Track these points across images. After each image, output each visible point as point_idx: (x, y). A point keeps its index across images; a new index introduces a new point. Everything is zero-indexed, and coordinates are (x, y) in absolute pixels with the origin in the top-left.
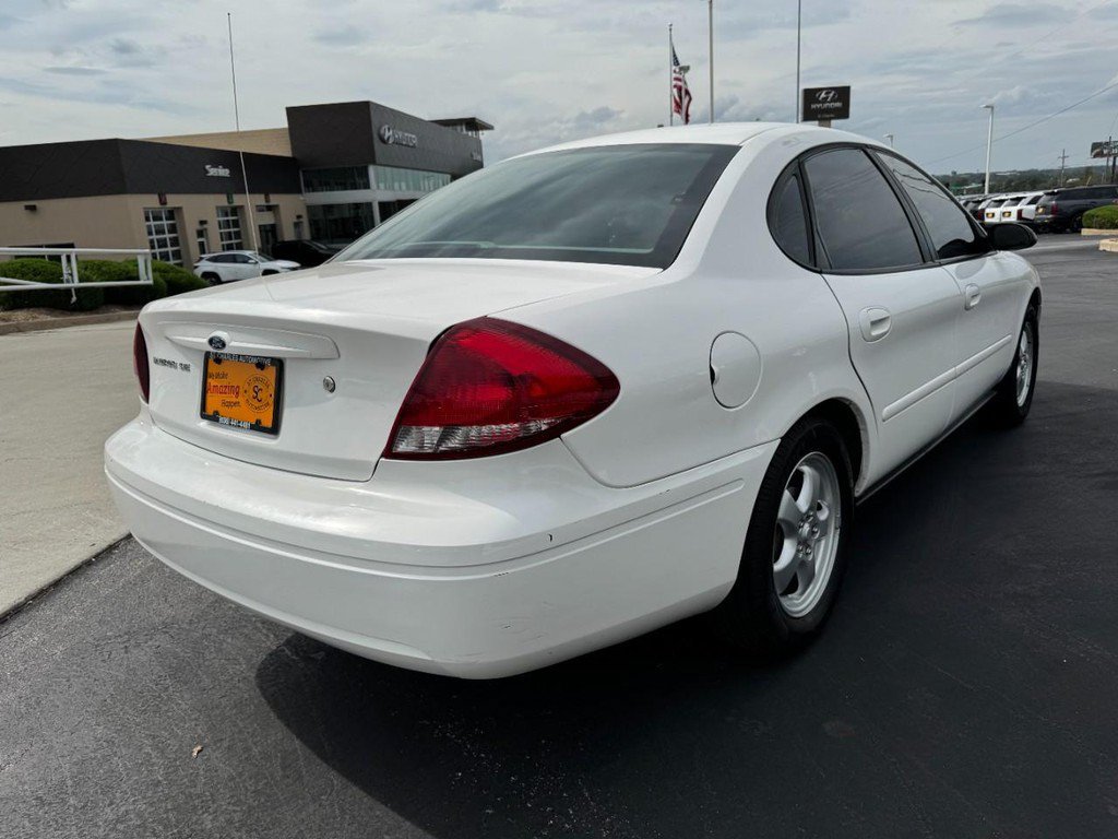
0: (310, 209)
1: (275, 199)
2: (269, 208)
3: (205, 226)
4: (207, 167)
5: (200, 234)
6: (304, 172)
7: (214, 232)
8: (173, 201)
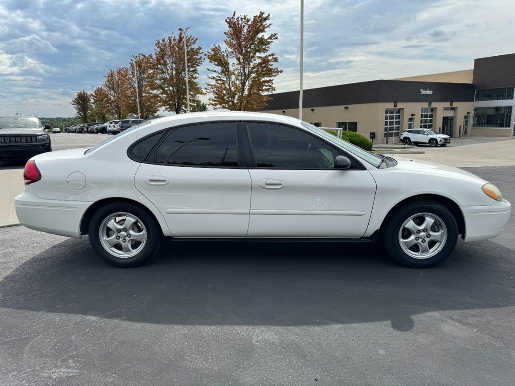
0: (476, 109)
1: (455, 104)
2: (452, 109)
3: (414, 116)
4: (421, 90)
5: (411, 120)
6: (477, 91)
7: (418, 119)
8: (400, 105)
